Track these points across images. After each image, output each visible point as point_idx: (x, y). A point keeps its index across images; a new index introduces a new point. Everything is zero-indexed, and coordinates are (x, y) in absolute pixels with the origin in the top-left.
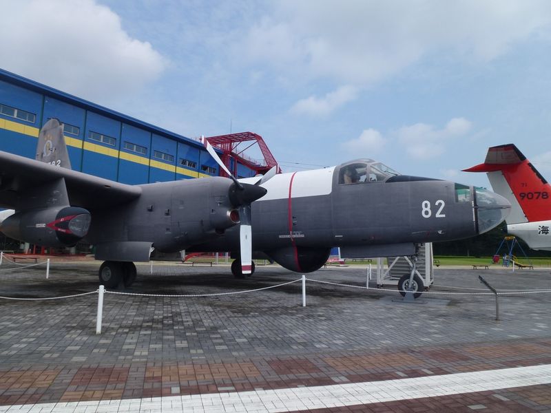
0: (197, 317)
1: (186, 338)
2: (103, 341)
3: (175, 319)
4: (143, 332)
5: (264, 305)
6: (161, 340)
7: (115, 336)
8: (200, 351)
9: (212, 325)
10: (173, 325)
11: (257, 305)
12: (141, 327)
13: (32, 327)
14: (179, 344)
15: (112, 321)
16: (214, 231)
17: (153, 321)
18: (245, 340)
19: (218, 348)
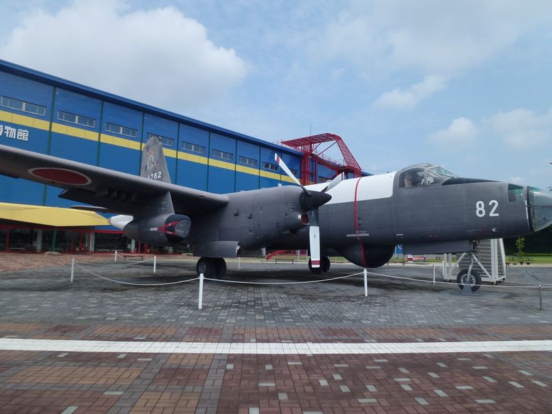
0: (274, 301)
1: (264, 314)
2: (203, 314)
3: (257, 302)
4: (232, 309)
5: (331, 294)
6: (245, 314)
7: (212, 311)
8: (273, 322)
9: (284, 306)
10: (254, 306)
11: (326, 294)
12: (230, 306)
13: (154, 304)
14: (257, 317)
15: (209, 302)
16: (288, 232)
17: (239, 303)
18: (308, 316)
19: (286, 320)
